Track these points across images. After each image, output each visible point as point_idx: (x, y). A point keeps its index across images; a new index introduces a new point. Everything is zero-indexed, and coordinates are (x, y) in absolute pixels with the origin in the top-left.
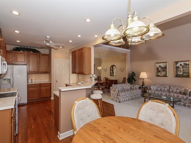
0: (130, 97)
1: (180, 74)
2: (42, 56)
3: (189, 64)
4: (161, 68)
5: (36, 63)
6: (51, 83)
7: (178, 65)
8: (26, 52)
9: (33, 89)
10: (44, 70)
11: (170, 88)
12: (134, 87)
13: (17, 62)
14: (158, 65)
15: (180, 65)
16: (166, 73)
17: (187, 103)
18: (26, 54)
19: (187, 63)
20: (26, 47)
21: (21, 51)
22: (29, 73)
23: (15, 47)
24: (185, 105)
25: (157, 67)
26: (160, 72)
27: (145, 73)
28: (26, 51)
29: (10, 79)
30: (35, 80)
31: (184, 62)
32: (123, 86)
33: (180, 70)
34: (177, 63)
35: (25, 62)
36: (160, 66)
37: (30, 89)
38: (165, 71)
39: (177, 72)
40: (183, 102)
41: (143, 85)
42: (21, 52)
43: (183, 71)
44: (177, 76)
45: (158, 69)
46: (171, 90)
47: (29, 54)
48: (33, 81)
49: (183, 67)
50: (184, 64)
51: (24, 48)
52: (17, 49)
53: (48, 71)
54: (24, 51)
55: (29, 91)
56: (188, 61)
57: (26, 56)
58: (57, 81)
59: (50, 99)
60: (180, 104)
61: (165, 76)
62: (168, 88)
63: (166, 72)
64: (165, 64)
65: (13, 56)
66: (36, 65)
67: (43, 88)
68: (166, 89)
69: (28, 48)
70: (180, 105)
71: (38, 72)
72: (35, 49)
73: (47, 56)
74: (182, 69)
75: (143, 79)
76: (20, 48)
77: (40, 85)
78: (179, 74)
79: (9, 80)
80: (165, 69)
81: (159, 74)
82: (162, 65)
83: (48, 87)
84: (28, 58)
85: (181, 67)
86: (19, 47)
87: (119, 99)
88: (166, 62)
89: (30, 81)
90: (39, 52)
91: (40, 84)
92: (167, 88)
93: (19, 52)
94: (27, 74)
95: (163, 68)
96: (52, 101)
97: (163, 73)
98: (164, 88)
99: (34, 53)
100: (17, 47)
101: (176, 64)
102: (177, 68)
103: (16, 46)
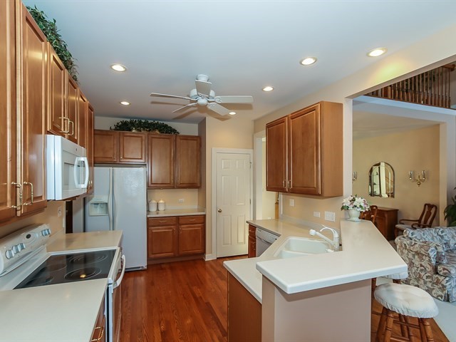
2: (181, 141)
5: (168, 160)
6: (205, 215)
8: (144, 133)
9: (161, 229)
10: (186, 180)
13: (124, 158)
18: (144, 138)
20: (143, 121)
21: (134, 131)
22: (152, 187)
23: (119, 120)
28: (144, 130)
29: (107, 204)
30: (165, 206)
35: (141, 159)
37: (155, 230)
42: (134, 133)
47: (150, 136)
48: (161, 208)
51: (140, 122)
52: (125, 127)
53: (196, 183)
54: (140, 131)
55: (150, 236)
57: (144, 142)
58: (220, 212)
59: (203, 260)
65: (115, 142)
66: (168, 167)
67: (184, 228)
69: (150, 121)
71: (172, 185)
72: (165, 123)
73: (195, 142)
76: (131, 122)
77: (178, 220)
79: (105, 206)
83: (198, 227)
84: (150, 147)
86: (129, 120)
87: (442, 289)
89: (153, 209)
90: (175, 131)
91: (178, 218)
93: (128, 133)
94: (147, 189)
96: (207, 265)
99: (164, 135)
100: (125, 120)
103: (122, 120)
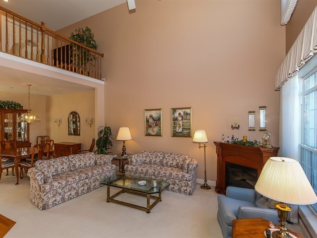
0: (83, 186)
1: (179, 131)
3: (189, 114)
4: (153, 120)
7: (177, 115)
11: (163, 158)
12: (101, 159)
14: (148, 114)
15: (180, 114)
16: (160, 130)
17: (182, 186)
19: (188, 111)
24: (180, 191)
25: (147, 118)
26: (151, 127)
27: (128, 128)
31: (183, 110)
32: (71, 161)
33: (179, 124)
34: (174, 110)
36: (151, 116)
38: (158, 125)
39: (175, 127)
40: (178, 185)
41: (123, 153)
43: (183, 126)
44: (175, 135)
45: (148, 121)
46: (165, 162)
49: (182, 119)
50: (184, 112)
56: (189, 108)
60: (174, 188)
61: (159, 135)
62: (161, 158)
63: (160, 127)
64: (158, 111)
68: (158, 160)
70: (174, 191)
74: (181, 123)
75: (124, 141)
78: (177, 131)
80: (157, 121)
81: (150, 131)
82: (155, 114)
85: (180, 119)
87: (42, 202)
88: (160, 109)
92: (159, 157)
95: (156, 120)
97: (156, 129)
98: (156, 157)
101: (174, 113)
102: (175, 119)
